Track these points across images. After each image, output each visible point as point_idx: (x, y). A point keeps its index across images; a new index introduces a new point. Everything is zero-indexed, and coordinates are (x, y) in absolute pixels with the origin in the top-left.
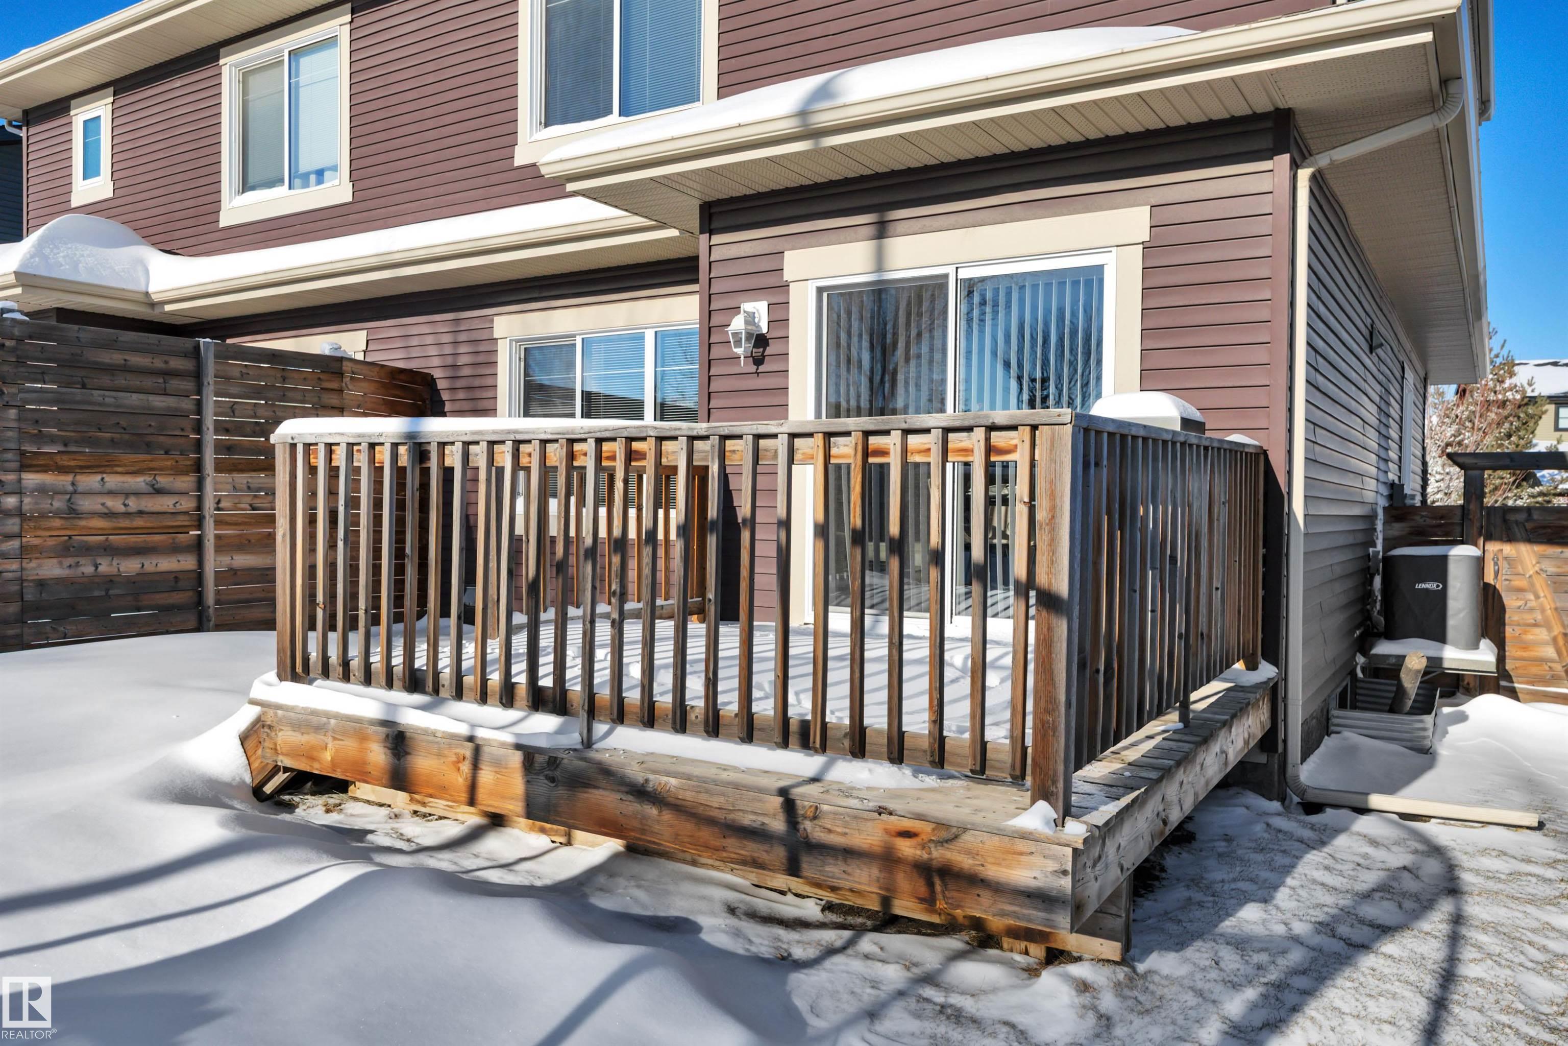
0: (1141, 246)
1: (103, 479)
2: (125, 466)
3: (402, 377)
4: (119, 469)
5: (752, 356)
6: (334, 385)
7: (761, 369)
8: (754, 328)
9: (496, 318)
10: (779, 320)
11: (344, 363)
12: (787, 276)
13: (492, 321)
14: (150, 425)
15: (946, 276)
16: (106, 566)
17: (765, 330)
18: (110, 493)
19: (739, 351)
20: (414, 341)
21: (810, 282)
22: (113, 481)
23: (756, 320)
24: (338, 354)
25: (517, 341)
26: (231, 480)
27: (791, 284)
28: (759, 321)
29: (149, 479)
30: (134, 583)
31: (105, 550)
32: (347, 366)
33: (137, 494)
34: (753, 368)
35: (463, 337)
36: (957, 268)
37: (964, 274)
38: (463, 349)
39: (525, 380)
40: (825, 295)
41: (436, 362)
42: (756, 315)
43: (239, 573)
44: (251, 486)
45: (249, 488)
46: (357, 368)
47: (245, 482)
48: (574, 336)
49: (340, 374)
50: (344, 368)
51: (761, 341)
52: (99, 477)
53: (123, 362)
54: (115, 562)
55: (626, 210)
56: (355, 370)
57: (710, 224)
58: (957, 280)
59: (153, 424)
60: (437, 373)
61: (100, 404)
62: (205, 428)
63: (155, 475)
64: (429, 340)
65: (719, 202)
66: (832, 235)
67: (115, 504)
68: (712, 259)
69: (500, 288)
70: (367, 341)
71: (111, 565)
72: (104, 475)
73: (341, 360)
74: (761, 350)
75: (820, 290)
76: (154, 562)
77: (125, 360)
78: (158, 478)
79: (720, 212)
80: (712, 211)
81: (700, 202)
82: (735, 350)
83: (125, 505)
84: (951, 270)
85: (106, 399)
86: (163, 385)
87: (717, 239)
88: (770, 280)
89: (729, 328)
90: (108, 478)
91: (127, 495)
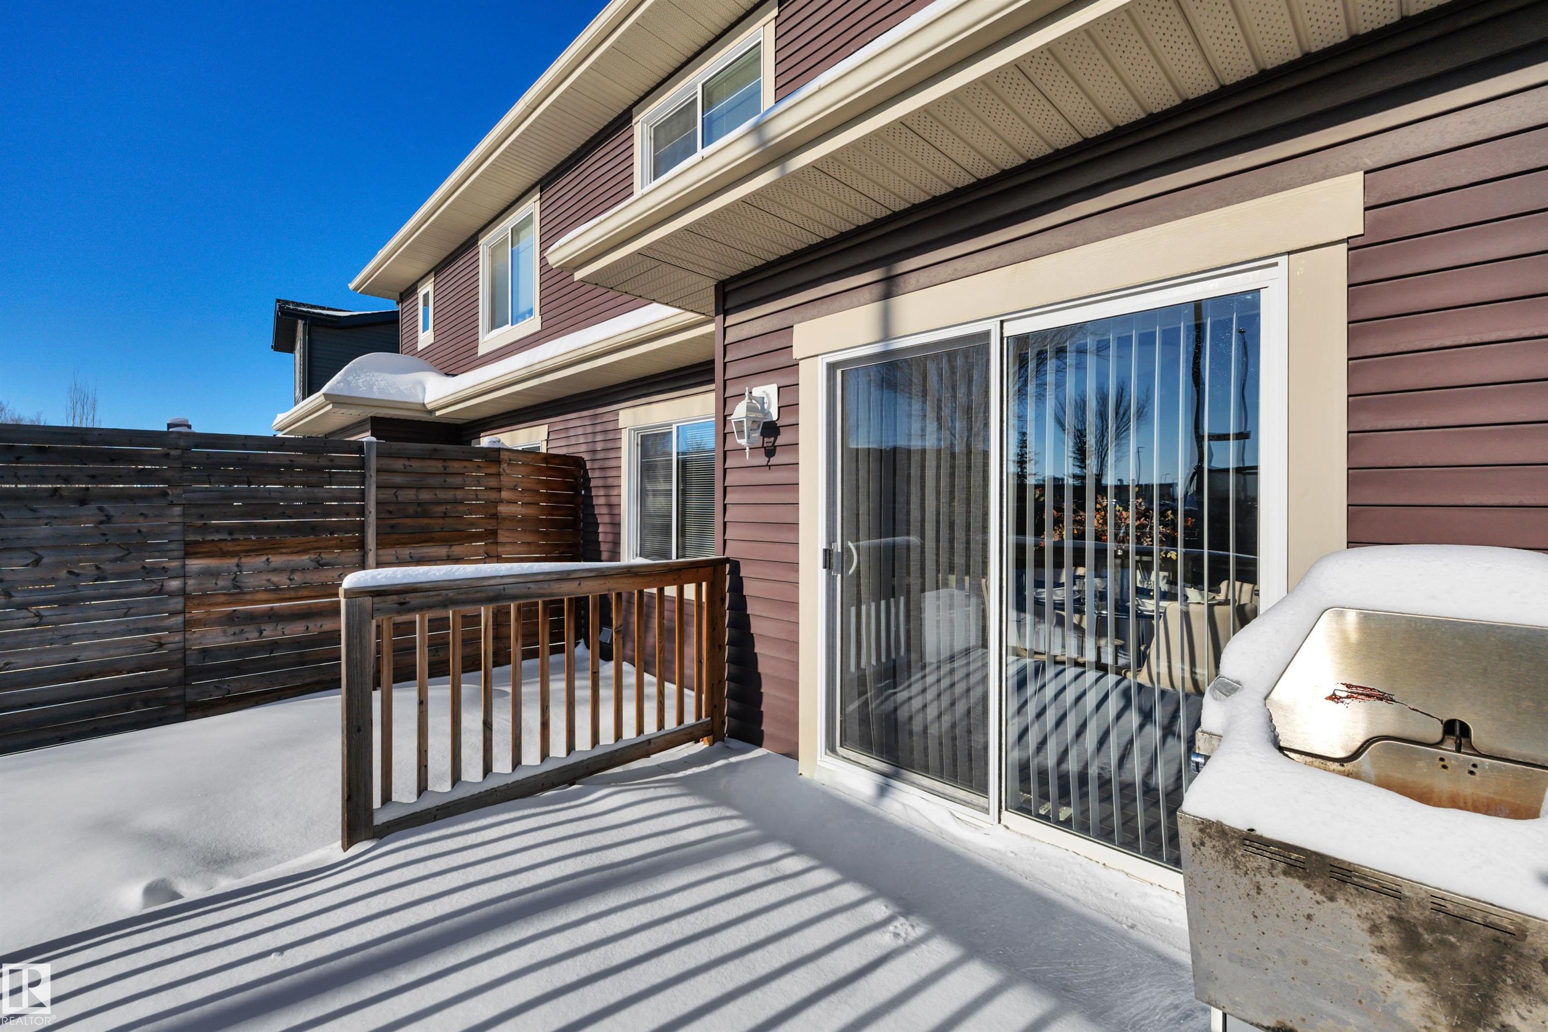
0: (1344, 246)
1: (268, 559)
2: (290, 547)
3: (556, 461)
4: (284, 551)
5: (763, 447)
6: (493, 470)
7: (774, 460)
8: (760, 415)
9: (621, 412)
10: (789, 407)
11: (502, 453)
12: (797, 354)
13: (618, 414)
14: (315, 513)
15: (987, 334)
16: (271, 633)
17: (775, 417)
18: (275, 570)
19: (743, 442)
20: (572, 433)
21: (820, 357)
22: (277, 560)
23: (766, 406)
24: (496, 446)
25: (635, 430)
26: (394, 552)
27: (800, 362)
28: (769, 406)
29: (313, 556)
30: (298, 643)
31: (270, 617)
32: (504, 456)
33: (304, 570)
34: (763, 460)
35: (599, 428)
36: (1002, 322)
37: (1014, 329)
38: (599, 437)
39: (641, 462)
40: (839, 372)
41: (583, 448)
42: (766, 400)
43: (401, 626)
44: (413, 556)
45: (411, 557)
46: (513, 456)
47: (408, 552)
48: (671, 425)
49: (498, 462)
50: (502, 457)
51: (770, 429)
52: (264, 558)
53: (289, 462)
54: (279, 627)
55: (679, 307)
56: (511, 458)
57: (724, 305)
58: (1002, 339)
59: (318, 511)
60: (586, 457)
61: (266, 498)
62: (367, 512)
63: (320, 553)
64: (580, 431)
65: (733, 279)
66: (844, 299)
67: (282, 580)
68: (726, 342)
69: (617, 389)
70: (549, 433)
71: (276, 630)
72: (270, 556)
73: (499, 450)
74: (772, 439)
75: (832, 367)
76: (319, 624)
77: (291, 461)
78: (323, 555)
79: (734, 290)
80: (727, 290)
81: (713, 283)
82: (739, 441)
83: (290, 579)
84: (993, 326)
85: (272, 493)
86: (328, 479)
87: (731, 320)
88: (779, 360)
89: (732, 417)
90: (273, 558)
91: (293, 571)
